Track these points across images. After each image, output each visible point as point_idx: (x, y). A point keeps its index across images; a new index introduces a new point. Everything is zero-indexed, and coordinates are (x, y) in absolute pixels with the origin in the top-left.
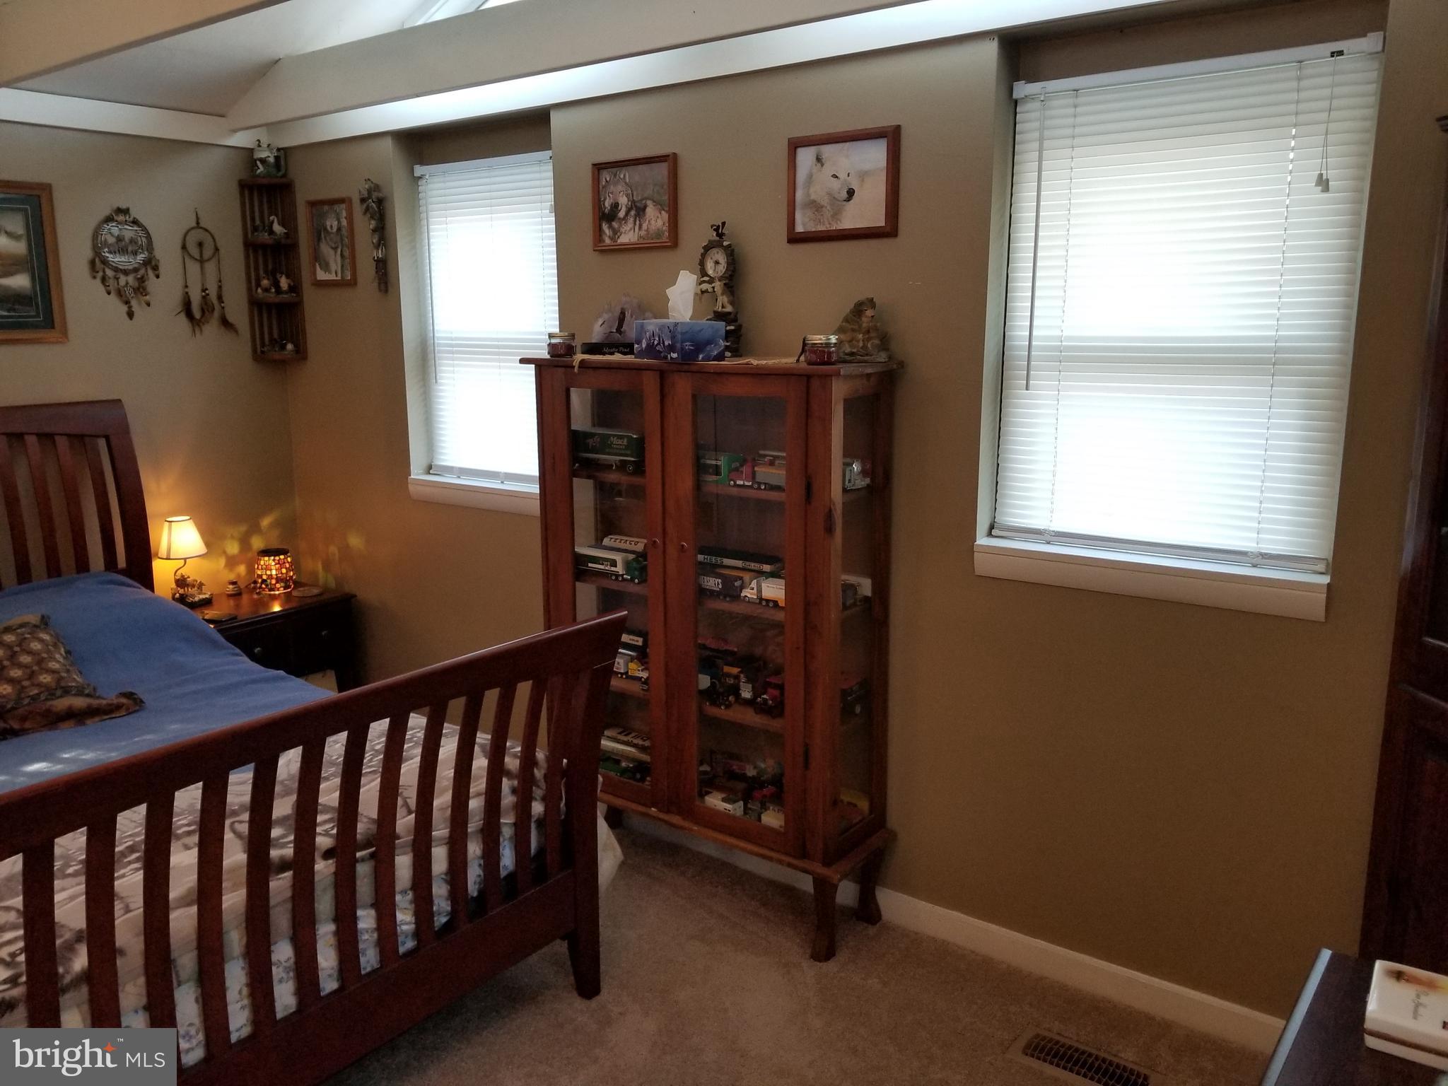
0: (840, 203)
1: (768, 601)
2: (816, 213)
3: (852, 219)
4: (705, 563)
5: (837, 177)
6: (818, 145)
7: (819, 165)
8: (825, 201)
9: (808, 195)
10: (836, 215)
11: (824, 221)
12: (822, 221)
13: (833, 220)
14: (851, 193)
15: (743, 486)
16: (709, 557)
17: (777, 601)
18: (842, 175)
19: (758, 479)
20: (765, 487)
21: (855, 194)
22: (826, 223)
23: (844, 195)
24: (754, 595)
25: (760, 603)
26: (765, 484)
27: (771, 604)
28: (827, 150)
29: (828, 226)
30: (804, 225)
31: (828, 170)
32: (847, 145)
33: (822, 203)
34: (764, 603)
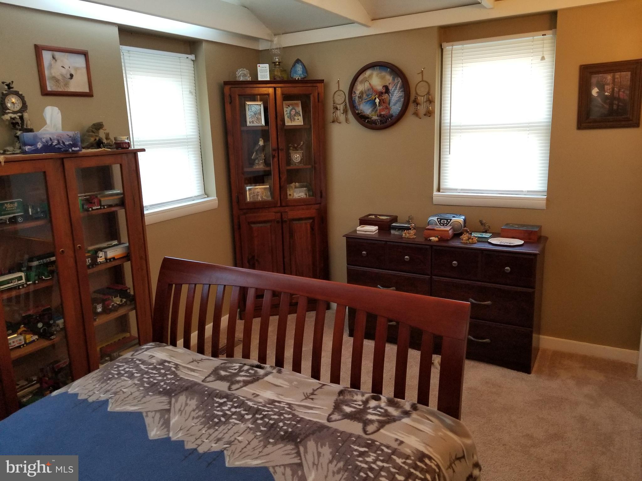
0: (67, 79)
1: (110, 259)
2: (56, 82)
3: (73, 87)
4: (40, 264)
5: (64, 67)
6: (53, 51)
7: (54, 60)
8: (60, 78)
9: (51, 74)
10: (66, 85)
11: (61, 87)
12: (60, 87)
13: (65, 87)
14: (72, 76)
15: (97, 209)
16: (41, 261)
17: (114, 257)
18: (67, 67)
19: (103, 204)
20: (107, 207)
21: (74, 77)
22: (62, 87)
23: (69, 76)
24: (103, 259)
25: (107, 262)
26: (107, 205)
27: (112, 260)
28: (57, 54)
29: (63, 89)
30: (51, 87)
31: (59, 64)
32: (67, 54)
33: (58, 78)
34: (108, 261)
